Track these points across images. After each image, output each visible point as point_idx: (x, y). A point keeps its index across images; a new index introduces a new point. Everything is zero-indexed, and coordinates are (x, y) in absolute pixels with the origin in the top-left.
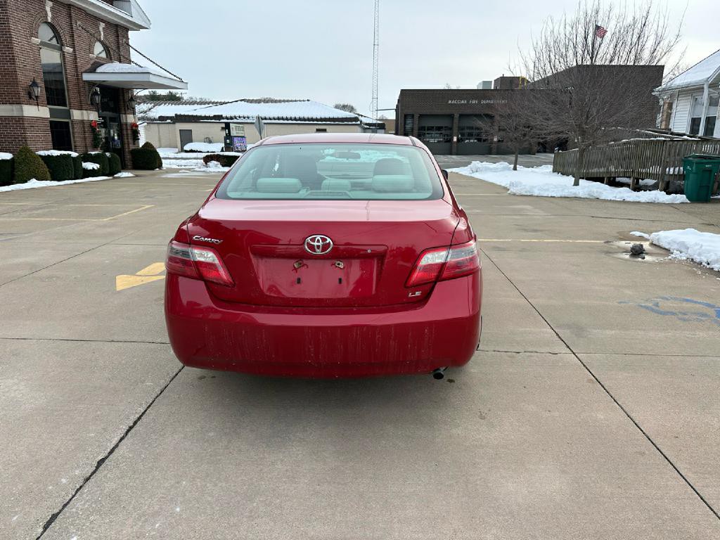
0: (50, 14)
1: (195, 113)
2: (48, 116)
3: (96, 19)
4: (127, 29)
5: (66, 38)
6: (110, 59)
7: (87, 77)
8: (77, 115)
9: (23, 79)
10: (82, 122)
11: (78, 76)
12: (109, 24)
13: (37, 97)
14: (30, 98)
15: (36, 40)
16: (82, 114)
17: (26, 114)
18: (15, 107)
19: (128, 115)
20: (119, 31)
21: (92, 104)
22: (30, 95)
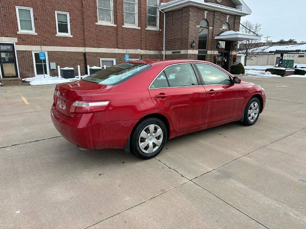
0: (206, 16)
2: (197, 53)
3: (225, 14)
4: (240, 16)
5: (211, 24)
6: (230, 30)
7: (216, 38)
8: (209, 52)
9: (190, 41)
10: (211, 55)
11: (213, 37)
12: (231, 15)
14: (192, 47)
15: (198, 26)
16: (212, 52)
17: (188, 53)
18: (186, 50)
19: (233, 52)
20: (236, 18)
21: (217, 48)
22: (192, 46)
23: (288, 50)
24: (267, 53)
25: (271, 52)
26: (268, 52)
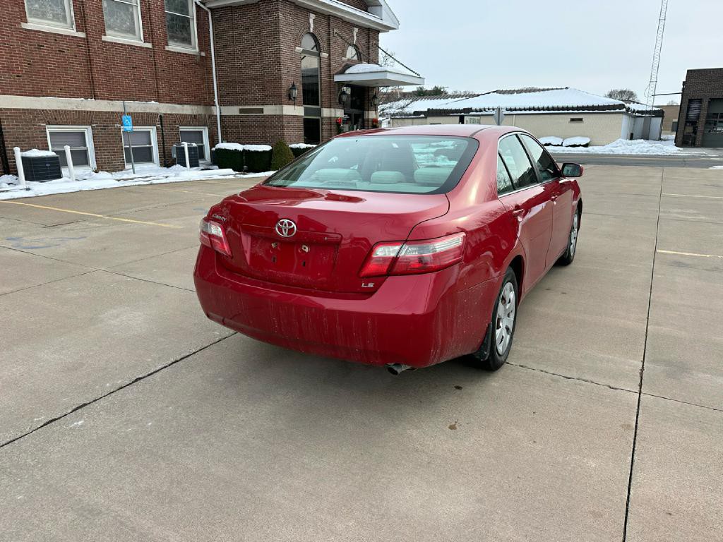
0: (312, 26)
1: (445, 107)
2: (303, 114)
3: (350, 25)
4: (378, 32)
5: (324, 45)
6: (360, 61)
7: (338, 78)
8: (326, 112)
9: (285, 83)
10: (330, 118)
11: (331, 77)
12: (361, 28)
13: (294, 98)
14: (290, 99)
15: (298, 49)
16: (331, 111)
17: (285, 112)
18: (278, 107)
19: (370, 112)
20: (371, 34)
21: (340, 103)
22: (289, 96)
23: (449, 108)
24: (410, 115)
25: (416, 113)
26: (412, 112)
